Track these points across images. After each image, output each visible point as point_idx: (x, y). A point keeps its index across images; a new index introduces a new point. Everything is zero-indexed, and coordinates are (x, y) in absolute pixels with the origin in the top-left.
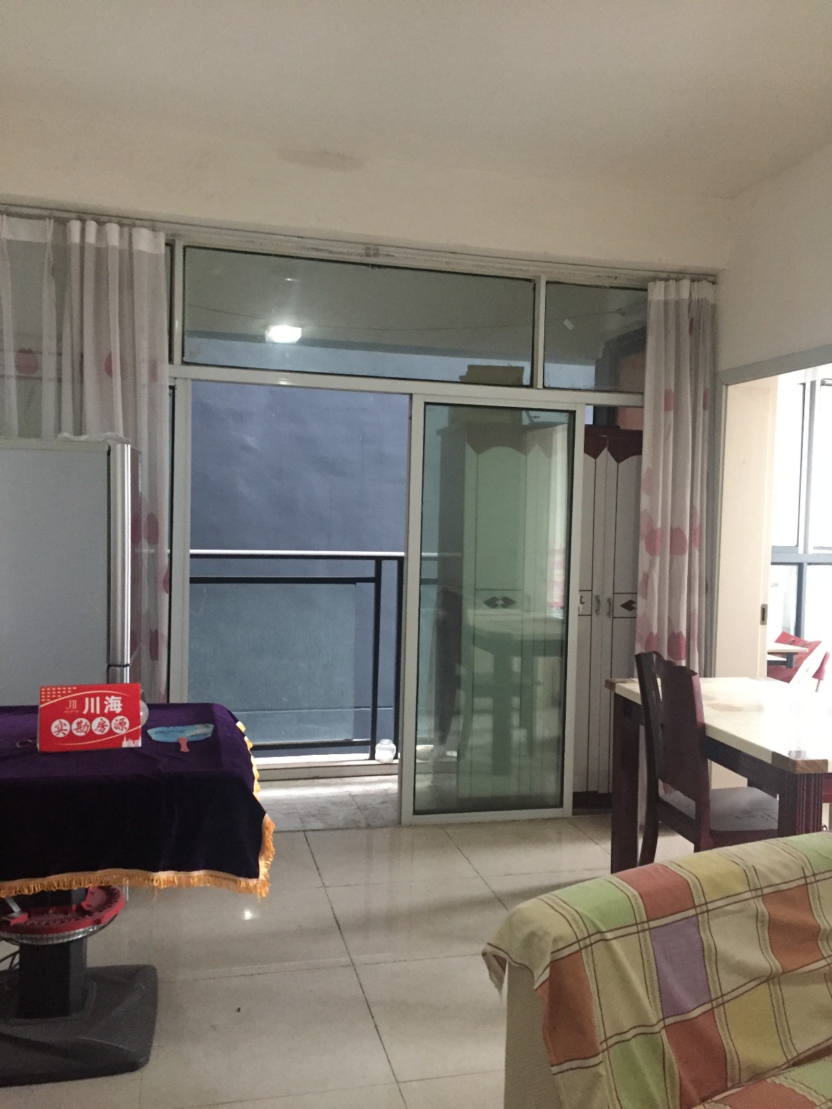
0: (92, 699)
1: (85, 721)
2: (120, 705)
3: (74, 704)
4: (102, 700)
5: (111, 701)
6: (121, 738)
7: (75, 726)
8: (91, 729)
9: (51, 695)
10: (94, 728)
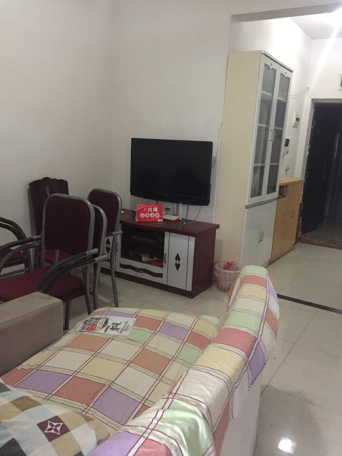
0: (150, 208)
1: (148, 214)
2: (157, 210)
3: (145, 209)
4: (153, 208)
5: (155, 209)
6: (157, 219)
7: (146, 215)
8: (150, 216)
9: (140, 206)
10: (151, 216)
